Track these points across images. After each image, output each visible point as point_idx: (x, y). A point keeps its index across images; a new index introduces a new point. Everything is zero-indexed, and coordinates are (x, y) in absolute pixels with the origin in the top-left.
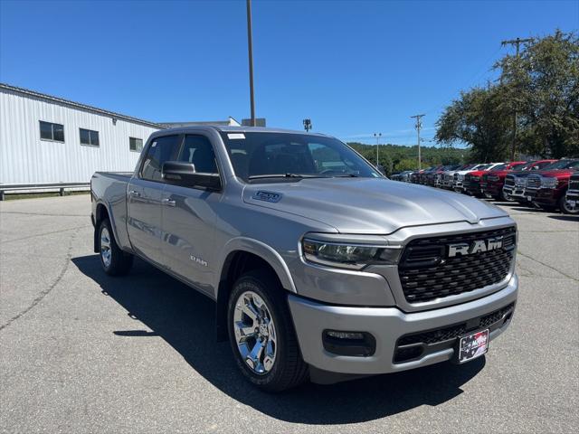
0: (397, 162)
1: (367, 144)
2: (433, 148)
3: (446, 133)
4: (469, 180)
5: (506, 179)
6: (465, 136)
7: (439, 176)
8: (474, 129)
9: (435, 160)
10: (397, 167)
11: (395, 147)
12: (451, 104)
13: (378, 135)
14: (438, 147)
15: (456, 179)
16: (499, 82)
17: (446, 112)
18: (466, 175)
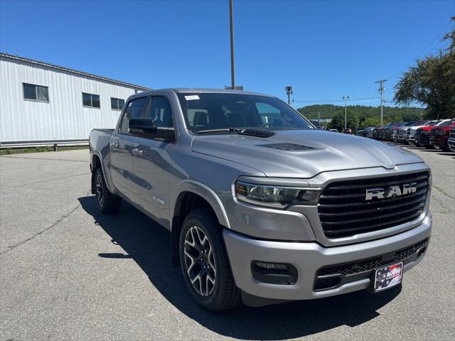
0: (363, 120)
1: (338, 105)
2: (396, 108)
3: (403, 95)
4: (420, 134)
5: (451, 133)
6: (421, 97)
7: (395, 131)
8: (428, 91)
9: (397, 118)
10: (363, 124)
11: (363, 107)
12: (407, 71)
13: (346, 98)
14: (400, 107)
15: (409, 133)
16: (448, 52)
17: (404, 77)
18: (418, 130)
